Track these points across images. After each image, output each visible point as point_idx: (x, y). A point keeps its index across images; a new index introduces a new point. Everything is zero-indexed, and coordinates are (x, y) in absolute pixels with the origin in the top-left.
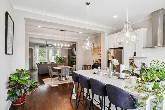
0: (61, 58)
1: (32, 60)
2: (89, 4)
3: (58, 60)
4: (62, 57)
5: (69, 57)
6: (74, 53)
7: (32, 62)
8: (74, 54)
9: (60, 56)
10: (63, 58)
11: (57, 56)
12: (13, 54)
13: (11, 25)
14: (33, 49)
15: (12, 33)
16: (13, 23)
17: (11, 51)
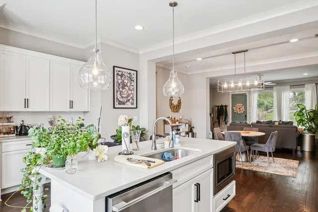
0: (313, 111)
1: (246, 116)
2: (171, 5)
7: (246, 119)
11: (302, 107)
12: (137, 108)
13: (129, 75)
14: (247, 94)
15: (134, 84)
16: (137, 71)
17: (132, 104)
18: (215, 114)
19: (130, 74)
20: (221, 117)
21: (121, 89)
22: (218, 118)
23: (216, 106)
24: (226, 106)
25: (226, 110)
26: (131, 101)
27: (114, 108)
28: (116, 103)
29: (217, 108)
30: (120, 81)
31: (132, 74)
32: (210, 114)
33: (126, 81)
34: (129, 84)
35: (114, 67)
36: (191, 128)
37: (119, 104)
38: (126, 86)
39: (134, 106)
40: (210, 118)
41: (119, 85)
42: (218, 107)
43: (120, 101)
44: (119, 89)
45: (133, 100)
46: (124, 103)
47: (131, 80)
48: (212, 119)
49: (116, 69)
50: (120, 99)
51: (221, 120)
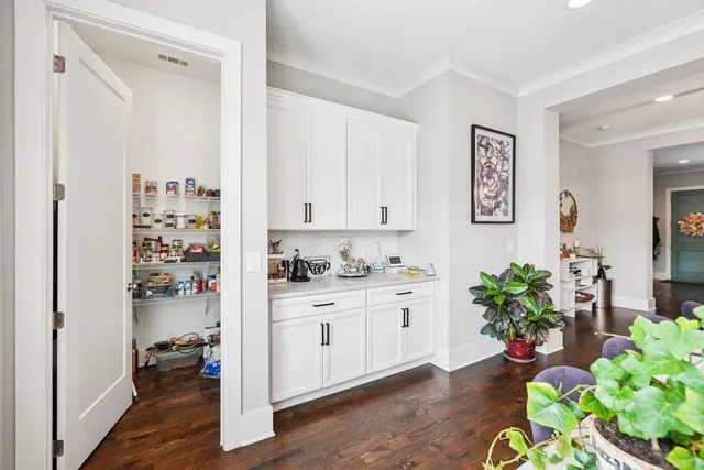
12: (513, 222)
13: (499, 147)
15: (508, 166)
16: (514, 137)
17: (505, 213)
19: (501, 143)
21: (485, 179)
26: (503, 205)
27: (473, 221)
28: (478, 211)
30: (483, 161)
31: (506, 144)
33: (494, 160)
34: (499, 168)
35: (474, 127)
37: (482, 213)
38: (495, 171)
39: (509, 218)
41: (483, 169)
43: (483, 207)
44: (482, 178)
45: (506, 203)
46: (490, 213)
47: (504, 159)
49: (478, 131)
50: (483, 203)
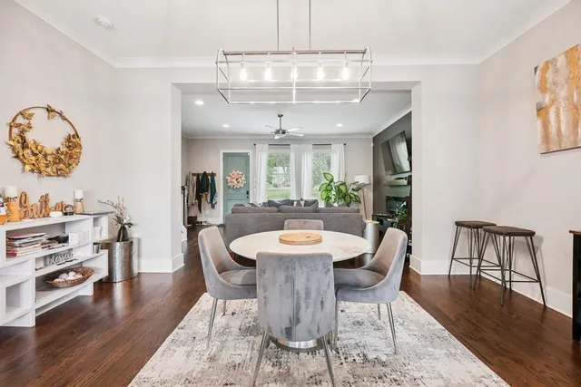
0: (344, 184)
1: (248, 193)
3: (333, 193)
4: (348, 183)
5: (377, 182)
6: (400, 162)
7: (248, 196)
8: (401, 168)
9: (342, 180)
10: (354, 187)
11: (329, 177)
14: (251, 155)
18: (191, 188)
20: (204, 195)
22: (199, 197)
23: (194, 175)
24: (213, 175)
25: (213, 181)
29: (195, 178)
32: (183, 188)
36: (123, 228)
40: (181, 196)
42: (198, 175)
48: (186, 199)
51: (203, 200)
